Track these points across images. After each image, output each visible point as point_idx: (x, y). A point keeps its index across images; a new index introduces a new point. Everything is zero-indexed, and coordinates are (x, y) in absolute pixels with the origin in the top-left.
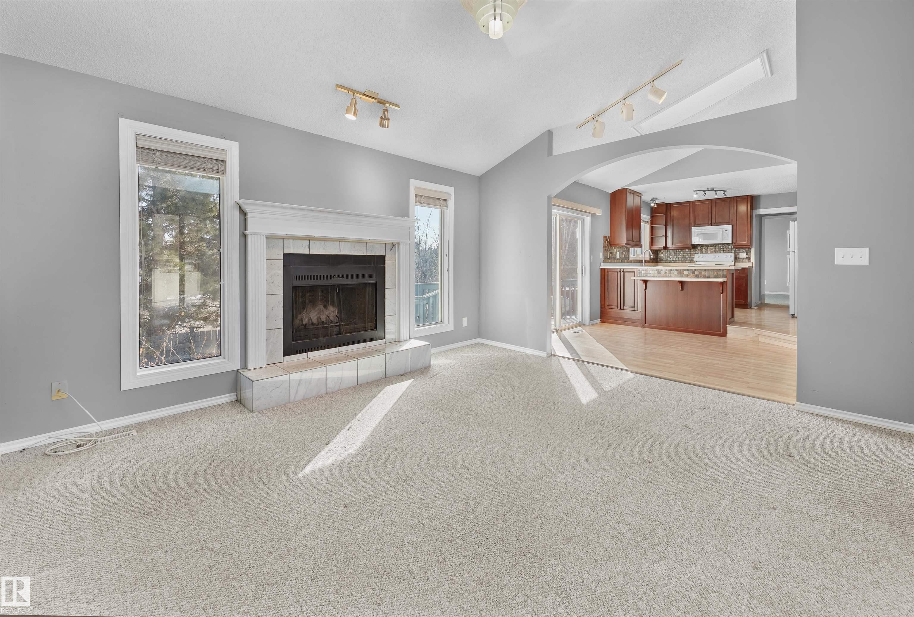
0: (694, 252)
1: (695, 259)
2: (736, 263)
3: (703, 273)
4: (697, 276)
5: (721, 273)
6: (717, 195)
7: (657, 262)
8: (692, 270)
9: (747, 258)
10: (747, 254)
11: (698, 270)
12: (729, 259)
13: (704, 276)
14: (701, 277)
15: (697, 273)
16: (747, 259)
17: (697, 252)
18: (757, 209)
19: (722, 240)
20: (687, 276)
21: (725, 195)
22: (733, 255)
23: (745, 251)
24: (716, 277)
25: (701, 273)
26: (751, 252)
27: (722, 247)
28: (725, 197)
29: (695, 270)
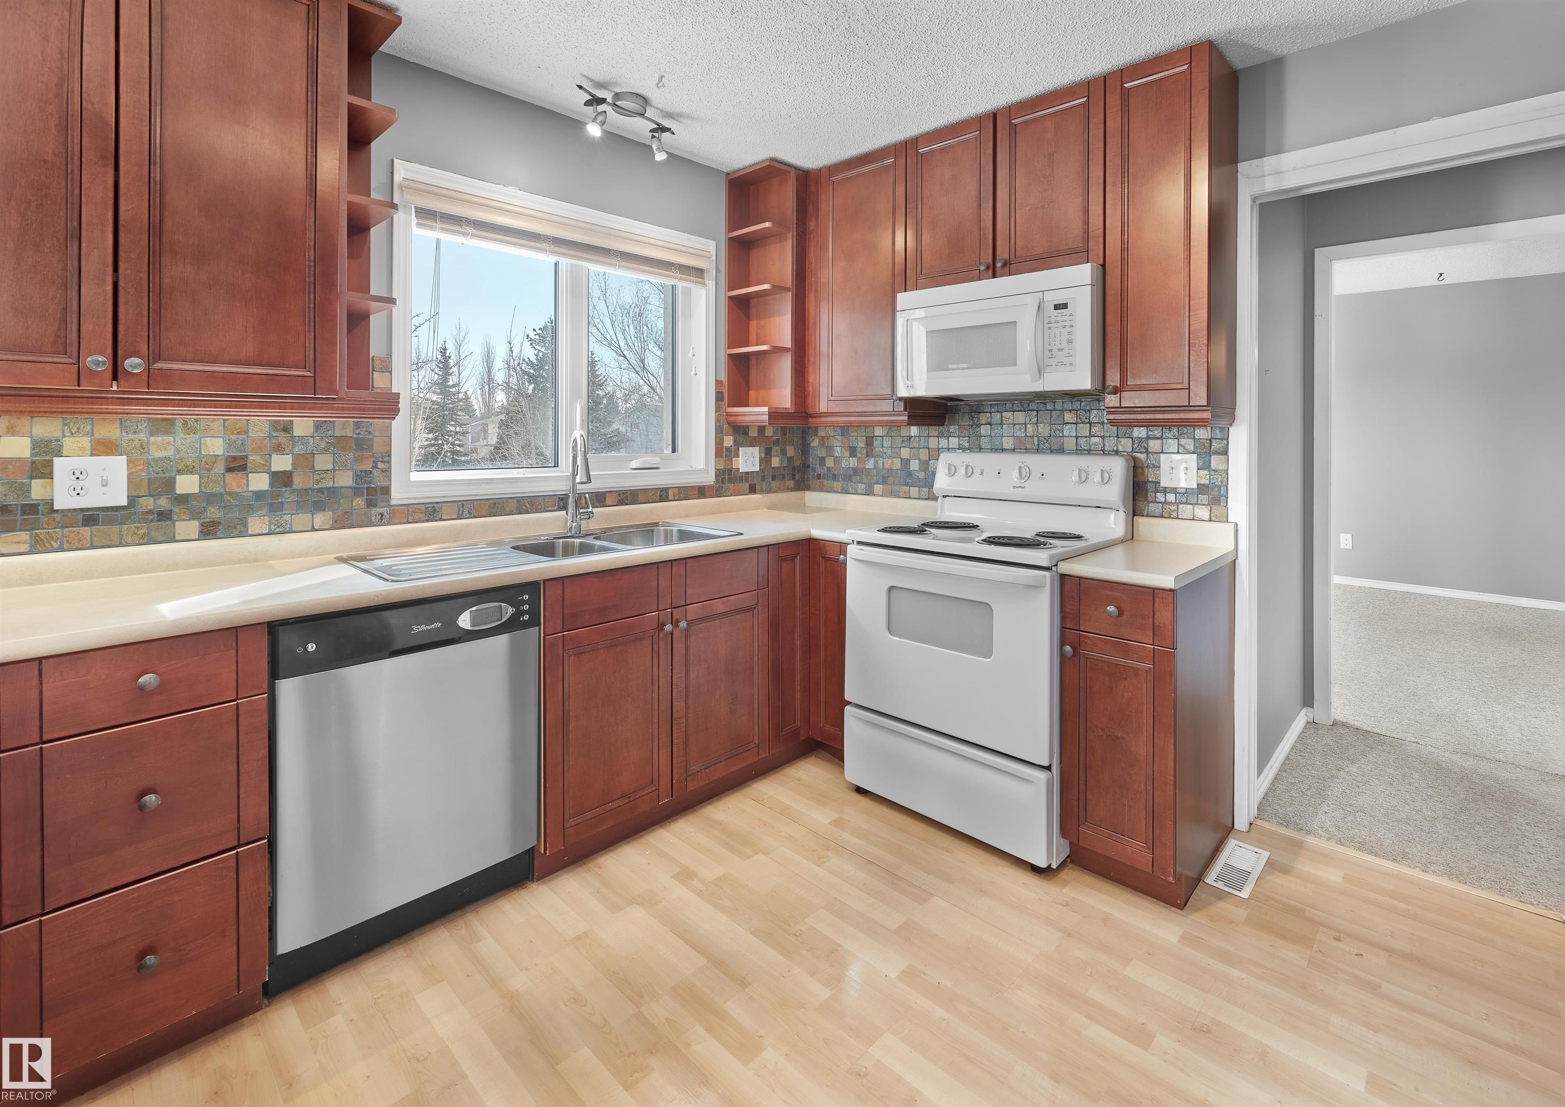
0: (943, 443)
1: (942, 482)
2: (1142, 522)
7: (802, 485)
9: (1202, 489)
10: (1204, 465)
12: (1094, 491)
16: (1204, 498)
17: (954, 442)
18: (1263, 155)
19: (1040, 371)
22: (1117, 467)
23: (1189, 444)
26: (1226, 452)
27: (1068, 417)
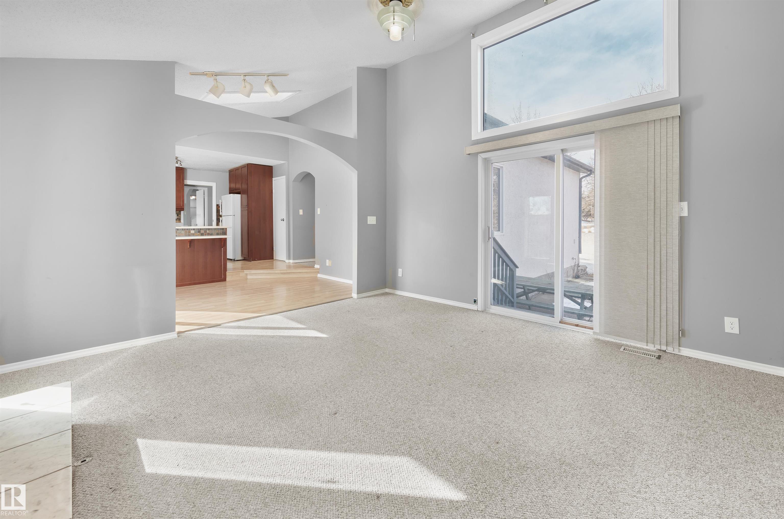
3: (208, 232)
4: (202, 235)
5: (222, 231)
6: (178, 164)
8: (198, 229)
11: (203, 229)
13: (209, 234)
14: (206, 235)
15: (202, 232)
20: (193, 235)
21: (181, 165)
24: (218, 234)
25: (205, 232)
28: (181, 166)
29: (201, 229)
